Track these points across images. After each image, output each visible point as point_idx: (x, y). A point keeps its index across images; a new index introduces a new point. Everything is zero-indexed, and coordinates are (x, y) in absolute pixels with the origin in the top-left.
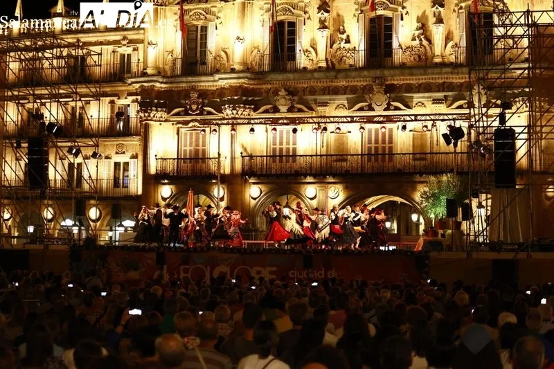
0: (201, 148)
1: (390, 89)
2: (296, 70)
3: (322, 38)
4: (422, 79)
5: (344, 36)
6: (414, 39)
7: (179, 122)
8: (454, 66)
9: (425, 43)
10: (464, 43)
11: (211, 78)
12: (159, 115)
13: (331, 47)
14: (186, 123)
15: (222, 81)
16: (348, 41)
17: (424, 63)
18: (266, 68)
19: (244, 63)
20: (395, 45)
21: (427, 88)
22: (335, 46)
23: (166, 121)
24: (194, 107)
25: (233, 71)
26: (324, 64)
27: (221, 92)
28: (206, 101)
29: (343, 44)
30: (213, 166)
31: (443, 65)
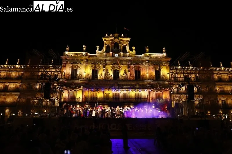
0: (74, 96)
1: (118, 85)
2: (98, 80)
3: (104, 73)
4: (126, 83)
5: (108, 73)
6: (123, 75)
7: (69, 90)
8: (133, 80)
9: (126, 75)
10: (134, 76)
11: (78, 80)
12: (64, 88)
13: (105, 75)
14: (71, 90)
15: (81, 81)
16: (109, 74)
17: (126, 80)
18: (91, 79)
19: (86, 77)
20: (120, 75)
21: (126, 85)
22: (106, 75)
23: (66, 89)
24: (73, 87)
25: (84, 79)
26: (104, 79)
27: (80, 83)
28: (76, 85)
29: (108, 75)
30: (77, 100)
31: (130, 80)
